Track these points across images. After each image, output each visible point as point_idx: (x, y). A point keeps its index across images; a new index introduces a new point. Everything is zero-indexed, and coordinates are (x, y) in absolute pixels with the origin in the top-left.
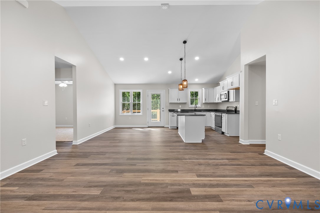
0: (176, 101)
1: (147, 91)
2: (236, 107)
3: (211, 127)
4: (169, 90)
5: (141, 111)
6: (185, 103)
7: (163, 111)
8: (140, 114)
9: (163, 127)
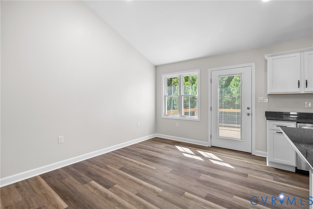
1: (209, 70)
4: (266, 61)
5: (196, 109)
7: (249, 115)
8: (196, 117)
9: (250, 154)
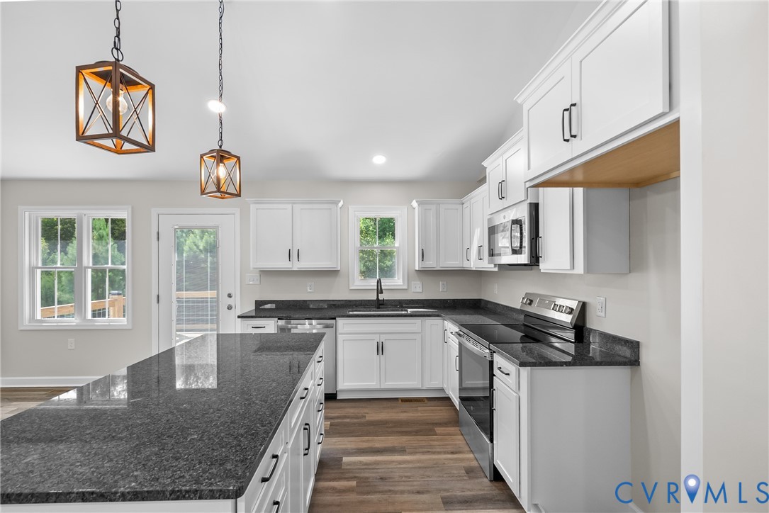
0: (284, 264)
1: (154, 212)
2: (584, 307)
3: (442, 390)
6: (333, 273)
7: (230, 308)
8: (122, 322)
